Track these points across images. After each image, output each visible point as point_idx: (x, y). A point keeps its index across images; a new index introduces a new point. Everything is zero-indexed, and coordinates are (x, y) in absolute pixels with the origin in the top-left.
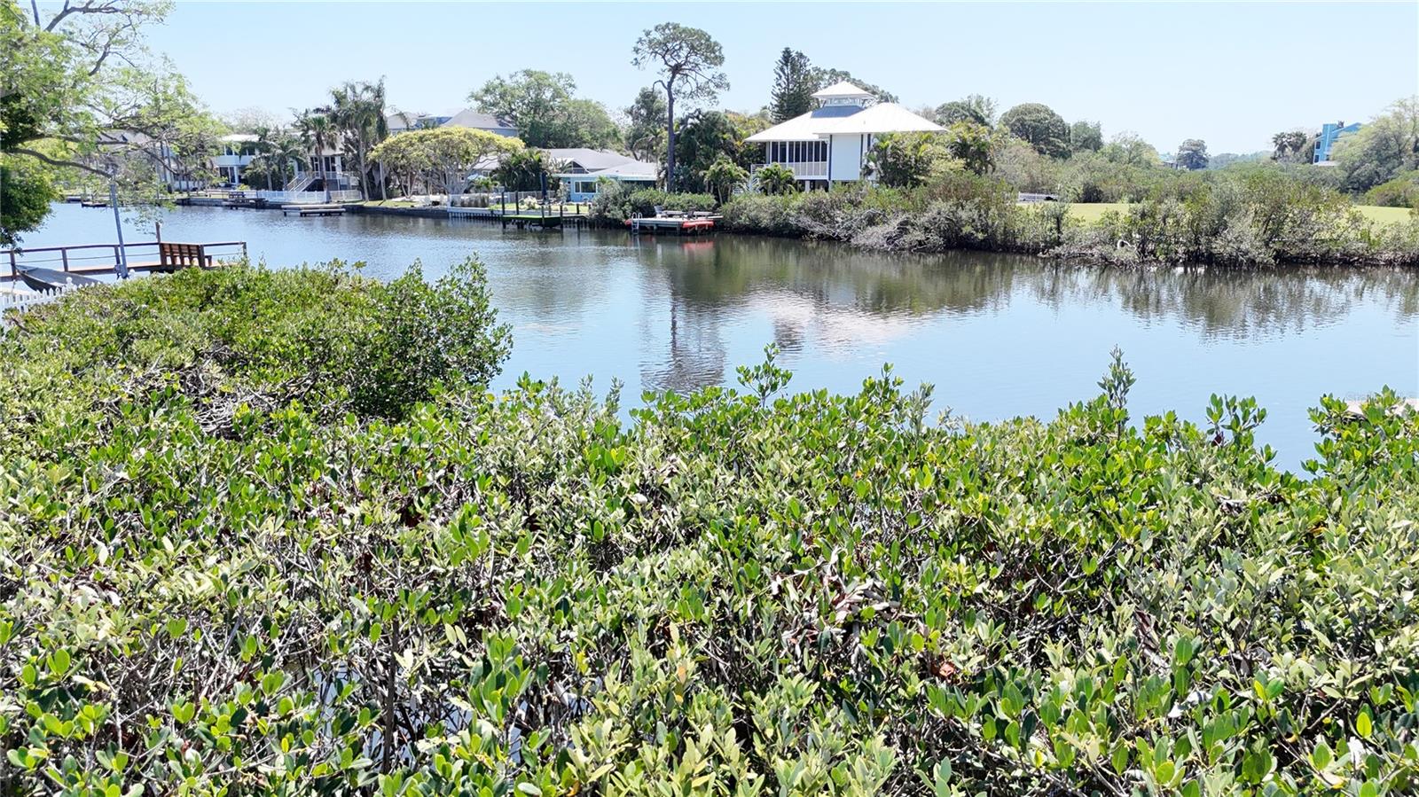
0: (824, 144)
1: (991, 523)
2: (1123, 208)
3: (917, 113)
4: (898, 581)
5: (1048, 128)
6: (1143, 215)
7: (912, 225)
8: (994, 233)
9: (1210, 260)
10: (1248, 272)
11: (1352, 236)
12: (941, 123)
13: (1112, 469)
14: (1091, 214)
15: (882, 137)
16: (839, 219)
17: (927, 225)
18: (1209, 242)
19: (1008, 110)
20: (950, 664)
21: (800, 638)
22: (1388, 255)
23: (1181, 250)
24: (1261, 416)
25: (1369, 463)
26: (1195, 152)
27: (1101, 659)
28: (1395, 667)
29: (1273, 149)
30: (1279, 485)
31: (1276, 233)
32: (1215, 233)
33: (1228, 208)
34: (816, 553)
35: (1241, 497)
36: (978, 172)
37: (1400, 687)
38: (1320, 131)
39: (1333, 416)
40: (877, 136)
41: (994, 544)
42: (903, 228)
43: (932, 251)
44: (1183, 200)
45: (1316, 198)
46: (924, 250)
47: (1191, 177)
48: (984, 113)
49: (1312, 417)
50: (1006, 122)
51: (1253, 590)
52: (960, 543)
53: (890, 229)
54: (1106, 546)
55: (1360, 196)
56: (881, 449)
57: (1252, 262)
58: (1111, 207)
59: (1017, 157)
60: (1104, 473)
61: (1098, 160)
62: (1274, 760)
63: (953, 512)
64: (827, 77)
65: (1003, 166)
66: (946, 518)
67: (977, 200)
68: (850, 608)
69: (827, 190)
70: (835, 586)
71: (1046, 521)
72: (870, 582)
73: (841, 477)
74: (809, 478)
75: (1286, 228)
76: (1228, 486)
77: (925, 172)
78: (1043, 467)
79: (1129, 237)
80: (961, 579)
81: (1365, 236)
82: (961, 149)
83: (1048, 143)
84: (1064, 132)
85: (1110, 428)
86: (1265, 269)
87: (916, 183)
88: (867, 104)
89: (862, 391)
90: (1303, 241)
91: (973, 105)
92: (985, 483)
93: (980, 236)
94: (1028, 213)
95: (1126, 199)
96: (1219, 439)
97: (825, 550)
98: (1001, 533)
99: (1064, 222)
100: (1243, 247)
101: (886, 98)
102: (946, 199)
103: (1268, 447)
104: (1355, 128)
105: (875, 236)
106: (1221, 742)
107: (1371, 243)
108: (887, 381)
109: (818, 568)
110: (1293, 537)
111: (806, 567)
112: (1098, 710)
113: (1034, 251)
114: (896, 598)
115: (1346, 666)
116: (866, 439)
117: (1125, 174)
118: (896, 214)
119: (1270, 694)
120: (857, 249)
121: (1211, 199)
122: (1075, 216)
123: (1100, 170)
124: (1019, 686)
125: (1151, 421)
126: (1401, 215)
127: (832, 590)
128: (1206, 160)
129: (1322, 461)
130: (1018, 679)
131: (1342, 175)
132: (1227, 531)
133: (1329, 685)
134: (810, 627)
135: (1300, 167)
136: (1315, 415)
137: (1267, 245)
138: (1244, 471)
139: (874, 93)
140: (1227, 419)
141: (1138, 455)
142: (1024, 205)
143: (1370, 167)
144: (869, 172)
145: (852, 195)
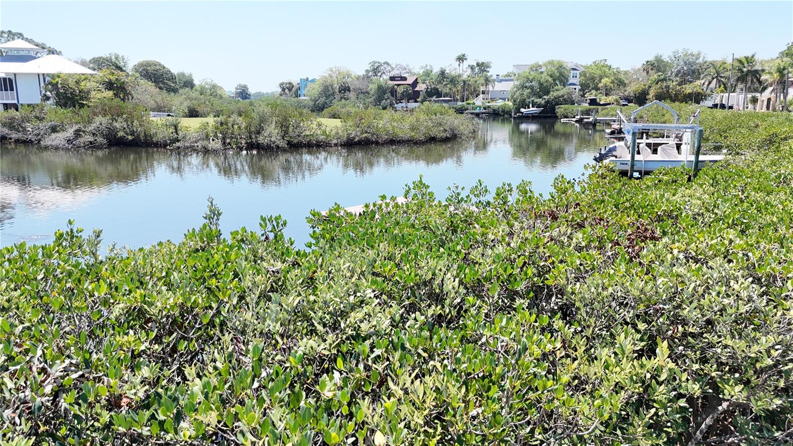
0: (10, 80)
1: (146, 307)
2: (211, 120)
3: (76, 62)
4: (87, 356)
5: (162, 75)
6: (222, 124)
7: (84, 132)
8: (139, 135)
9: (258, 147)
10: (277, 152)
11: (319, 133)
12: (94, 70)
13: (212, 263)
14: (193, 124)
15: (53, 76)
16: (30, 129)
17: (93, 131)
18: (257, 137)
19: (136, 63)
20: (127, 397)
21: (18, 411)
22: (335, 141)
23: (243, 142)
24: (285, 224)
25: (333, 239)
26: (244, 90)
27: (216, 368)
28: (350, 332)
29: (280, 90)
30: (296, 257)
31: (286, 132)
32: (259, 133)
33: (263, 120)
34: (27, 352)
35: (279, 265)
36: (123, 100)
37: (353, 342)
38: (299, 82)
39: (316, 219)
40: (48, 75)
41: (150, 318)
42: (78, 134)
43: (100, 147)
44: (241, 115)
45: (301, 114)
46: (94, 147)
47: (243, 103)
48: (121, 64)
49: (308, 221)
50: (136, 69)
51: (287, 312)
52: (128, 323)
53: (69, 135)
54: (214, 305)
55: (320, 114)
56: (70, 274)
57: (278, 147)
58: (204, 120)
59: (146, 91)
60: (209, 266)
61: (194, 94)
62: (304, 394)
63: (122, 305)
64: (6, 35)
65: (139, 97)
66: (117, 310)
67: (124, 116)
68: (55, 382)
69: (17, 110)
70: (43, 371)
71: (178, 299)
72: (67, 361)
73: (41, 298)
74: (17, 303)
75: (291, 129)
76: (272, 261)
77: (88, 99)
78: (176, 268)
79: (216, 136)
80: (130, 344)
81: (324, 132)
82: (110, 85)
83: (164, 83)
84: (172, 78)
85: (211, 240)
86: (284, 151)
87: (82, 106)
88: (39, 55)
89: (54, 239)
90: (299, 136)
91: (114, 60)
92: (142, 283)
93: (130, 137)
94: (157, 124)
95: (212, 115)
96: (267, 238)
97: (33, 348)
98: (153, 311)
99: (179, 128)
100: (273, 139)
101: (52, 52)
102: (105, 115)
103: (290, 239)
104: (313, 81)
105: (58, 139)
106: (278, 393)
107: (327, 136)
108: (72, 230)
109: (28, 362)
110: (303, 281)
111: (19, 363)
112: (214, 397)
113: (165, 145)
114: (87, 367)
115: (331, 337)
116: (59, 271)
117: (209, 102)
118: (71, 125)
119: (297, 361)
120: (46, 148)
121: (254, 115)
122: (185, 125)
123: (196, 99)
124: (170, 397)
125: (234, 234)
126: (337, 122)
127: (39, 374)
128: (250, 95)
129: (314, 242)
130: (169, 393)
131: (312, 103)
132: (274, 284)
133: (325, 349)
134: (26, 402)
135: (293, 99)
136: (309, 220)
137: (283, 138)
138: (280, 252)
139: (43, 48)
140: (270, 227)
141: (227, 253)
142: (155, 119)
143: (323, 99)
144: (48, 98)
145: (37, 112)
